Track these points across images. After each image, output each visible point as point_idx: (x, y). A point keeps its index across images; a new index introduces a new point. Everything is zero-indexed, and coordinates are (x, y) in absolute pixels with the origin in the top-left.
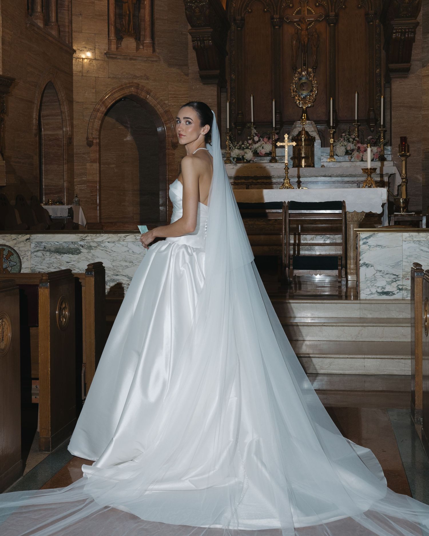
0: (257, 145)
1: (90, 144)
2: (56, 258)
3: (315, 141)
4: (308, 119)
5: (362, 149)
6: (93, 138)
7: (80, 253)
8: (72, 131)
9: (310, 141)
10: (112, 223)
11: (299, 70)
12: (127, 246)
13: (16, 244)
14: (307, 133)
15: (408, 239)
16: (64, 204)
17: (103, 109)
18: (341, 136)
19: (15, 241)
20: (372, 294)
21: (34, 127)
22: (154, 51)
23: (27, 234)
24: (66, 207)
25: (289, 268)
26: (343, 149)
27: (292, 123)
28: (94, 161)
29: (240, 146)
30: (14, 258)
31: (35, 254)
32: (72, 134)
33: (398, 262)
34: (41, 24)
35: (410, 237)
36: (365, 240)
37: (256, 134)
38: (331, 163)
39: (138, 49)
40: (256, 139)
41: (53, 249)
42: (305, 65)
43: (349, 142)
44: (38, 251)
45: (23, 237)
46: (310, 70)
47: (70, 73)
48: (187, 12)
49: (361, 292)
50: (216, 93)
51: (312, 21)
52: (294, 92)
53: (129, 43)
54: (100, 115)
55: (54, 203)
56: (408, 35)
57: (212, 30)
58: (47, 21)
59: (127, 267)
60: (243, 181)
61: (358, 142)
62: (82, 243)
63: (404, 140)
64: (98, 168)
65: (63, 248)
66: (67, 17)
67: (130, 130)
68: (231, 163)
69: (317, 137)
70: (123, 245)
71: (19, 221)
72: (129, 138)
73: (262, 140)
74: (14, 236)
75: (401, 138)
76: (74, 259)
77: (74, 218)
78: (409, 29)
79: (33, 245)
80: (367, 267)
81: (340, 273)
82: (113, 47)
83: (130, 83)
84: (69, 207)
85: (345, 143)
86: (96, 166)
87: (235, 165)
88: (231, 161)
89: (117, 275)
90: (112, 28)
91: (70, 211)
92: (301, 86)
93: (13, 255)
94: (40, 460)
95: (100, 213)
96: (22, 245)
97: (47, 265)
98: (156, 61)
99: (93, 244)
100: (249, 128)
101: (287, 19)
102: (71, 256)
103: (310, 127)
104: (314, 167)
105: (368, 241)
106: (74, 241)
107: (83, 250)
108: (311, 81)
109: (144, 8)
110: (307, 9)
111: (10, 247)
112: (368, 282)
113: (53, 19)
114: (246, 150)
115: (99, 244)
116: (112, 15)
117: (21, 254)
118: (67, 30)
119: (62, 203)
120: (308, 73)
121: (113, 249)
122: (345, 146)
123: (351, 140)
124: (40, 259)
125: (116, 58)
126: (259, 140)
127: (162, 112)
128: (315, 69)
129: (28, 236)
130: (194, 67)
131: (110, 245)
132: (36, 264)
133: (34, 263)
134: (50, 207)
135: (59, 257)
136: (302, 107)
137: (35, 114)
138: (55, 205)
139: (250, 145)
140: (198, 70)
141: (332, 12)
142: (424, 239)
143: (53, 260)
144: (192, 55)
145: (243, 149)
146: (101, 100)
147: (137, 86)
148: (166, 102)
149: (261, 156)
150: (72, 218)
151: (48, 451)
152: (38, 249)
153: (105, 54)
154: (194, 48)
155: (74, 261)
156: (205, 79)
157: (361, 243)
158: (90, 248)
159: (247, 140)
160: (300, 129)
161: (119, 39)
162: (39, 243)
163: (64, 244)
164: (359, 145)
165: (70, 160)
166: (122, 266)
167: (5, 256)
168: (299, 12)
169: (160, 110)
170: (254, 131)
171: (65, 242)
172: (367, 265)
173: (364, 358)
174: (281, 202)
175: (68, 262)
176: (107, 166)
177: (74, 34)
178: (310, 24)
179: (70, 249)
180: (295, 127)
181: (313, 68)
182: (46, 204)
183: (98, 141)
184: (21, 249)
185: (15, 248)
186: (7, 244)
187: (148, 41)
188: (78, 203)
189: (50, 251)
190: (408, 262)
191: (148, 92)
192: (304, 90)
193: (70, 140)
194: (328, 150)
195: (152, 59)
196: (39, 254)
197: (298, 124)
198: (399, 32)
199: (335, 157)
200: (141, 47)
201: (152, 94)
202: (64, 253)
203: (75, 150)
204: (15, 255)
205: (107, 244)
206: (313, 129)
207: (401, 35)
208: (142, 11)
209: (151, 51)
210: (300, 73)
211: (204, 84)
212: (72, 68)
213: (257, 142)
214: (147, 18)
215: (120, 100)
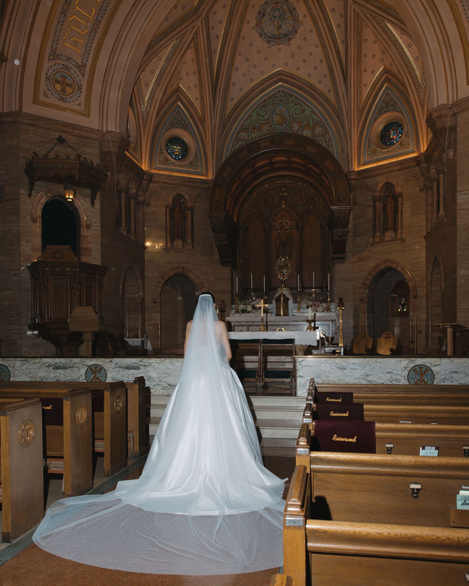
0: (254, 303)
1: (155, 302)
2: (126, 372)
3: (289, 300)
4: (285, 287)
5: (317, 305)
6: (157, 299)
7: (140, 369)
8: (144, 295)
9: (286, 300)
10: (168, 348)
11: (281, 257)
12: (166, 365)
13: (104, 364)
14: (284, 295)
15: (325, 362)
16: (139, 338)
17: (163, 281)
18: (305, 297)
19: (103, 362)
20: (304, 393)
21: (121, 294)
22: (193, 247)
23: (110, 358)
24: (140, 340)
25: (262, 377)
26: (306, 305)
27: (275, 289)
28: (157, 312)
29: (244, 303)
30: (103, 371)
31: (115, 369)
32: (144, 297)
33: (319, 375)
34: (125, 233)
35: (325, 361)
36: (300, 363)
37: (254, 295)
38: (298, 313)
39: (183, 246)
40: (254, 299)
41: (124, 367)
42: (284, 254)
43: (310, 300)
44: (116, 368)
45: (108, 360)
46: (287, 257)
47: (143, 261)
48: (212, 225)
49: (298, 392)
50: (230, 272)
51: (288, 229)
52: (277, 270)
53: (179, 243)
54: (160, 285)
55: (133, 337)
56: (343, 238)
57: (226, 235)
58: (128, 231)
59: (166, 377)
60: (245, 324)
61: (314, 301)
62: (141, 363)
63: (341, 300)
64: (159, 316)
65: (130, 366)
66: (141, 228)
67: (180, 293)
68: (239, 313)
69: (290, 298)
70: (164, 365)
71: (111, 349)
72: (180, 298)
73: (257, 299)
74: (103, 359)
75: (339, 299)
76: (137, 373)
77: (145, 346)
78: (343, 234)
79: (113, 365)
80: (301, 378)
81: (291, 380)
82: (169, 245)
83: (178, 266)
84: (142, 339)
85: (307, 301)
86: (158, 315)
87: (241, 314)
88: (239, 312)
89: (160, 382)
90: (168, 234)
91: (142, 342)
92: (282, 267)
93: (102, 370)
94: (104, 482)
95: (161, 342)
96: (107, 364)
97: (121, 376)
98: (194, 253)
99: (147, 364)
100: (250, 292)
101: (273, 227)
102: (134, 370)
103: (286, 292)
104: (288, 315)
105: (301, 363)
106: (136, 362)
107: (141, 367)
108: (287, 264)
109: (188, 222)
110: (286, 221)
111: (100, 365)
112: (302, 386)
113: (133, 230)
114: (248, 305)
115: (150, 364)
116: (168, 227)
117: (107, 369)
118: (141, 235)
119: (138, 337)
120: (286, 259)
121: (158, 367)
122: (307, 303)
123: (311, 299)
124: (117, 372)
125: (170, 252)
126: (256, 299)
127: (198, 283)
128: (290, 257)
129: (111, 359)
130: (217, 257)
131: (156, 365)
132: (115, 375)
133: (114, 374)
134: (131, 339)
135: (128, 371)
136: (282, 280)
137: (121, 286)
138: (133, 338)
139: (250, 302)
140: (219, 258)
141: (300, 223)
142: (333, 362)
143: (124, 373)
144: (216, 249)
145: (246, 305)
146: (162, 276)
147: (183, 268)
148: (200, 277)
149: (257, 309)
150: (143, 346)
151: (109, 477)
152: (116, 366)
153: (164, 249)
154: (216, 246)
155: (136, 373)
156: (224, 263)
157: (298, 364)
158: (145, 366)
159: (249, 299)
160: (280, 293)
161: (172, 241)
162: (117, 363)
163: (131, 364)
164: (315, 302)
165: (143, 312)
166: (163, 376)
167: (97, 371)
168: (280, 223)
169: (197, 282)
170: (253, 294)
171: (132, 363)
172: (301, 377)
173: (294, 429)
174: (259, 339)
175: (133, 374)
176: (166, 315)
177: (145, 238)
178: (287, 230)
179: (134, 366)
180: (278, 292)
181: (289, 256)
182: (128, 338)
183: (159, 300)
184: (107, 367)
185: (104, 366)
186: (99, 364)
187: (190, 241)
188: (147, 337)
189: (122, 368)
190: (324, 375)
191: (190, 271)
192: (283, 269)
193: (143, 300)
194: (297, 305)
195: (192, 252)
196: (117, 369)
197: (279, 289)
198: (337, 236)
199: (301, 309)
200: (186, 245)
201: (192, 272)
202: (131, 369)
203: (146, 306)
204: (103, 370)
205: (155, 364)
206: (288, 293)
207: (339, 238)
208: (186, 224)
209: (192, 247)
210: (281, 260)
211: (223, 266)
212: (144, 258)
213: (255, 301)
214: (189, 228)
215: (173, 276)
